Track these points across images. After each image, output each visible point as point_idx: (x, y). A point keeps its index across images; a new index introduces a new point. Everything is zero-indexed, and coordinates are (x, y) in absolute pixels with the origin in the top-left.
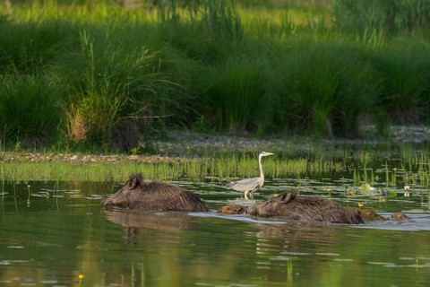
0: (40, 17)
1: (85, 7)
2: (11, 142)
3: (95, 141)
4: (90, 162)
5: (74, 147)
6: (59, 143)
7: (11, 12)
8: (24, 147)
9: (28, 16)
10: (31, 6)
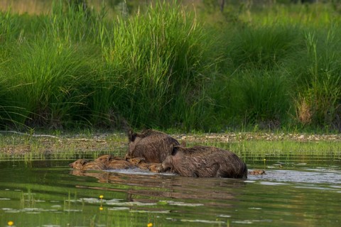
0: (274, 23)
1: (311, 15)
2: (250, 125)
3: (318, 123)
4: (314, 140)
5: (301, 128)
6: (289, 125)
7: (250, 20)
8: (261, 129)
9: (265, 23)
10: (267, 15)
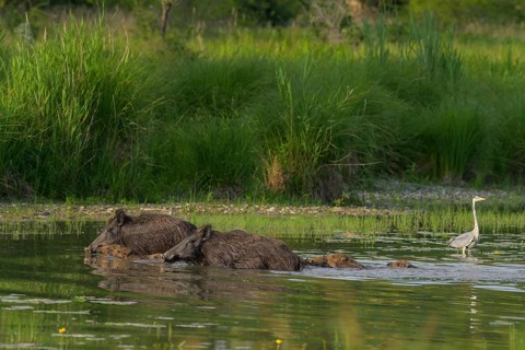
0: (235, 54)
1: (284, 43)
2: (201, 193)
3: (293, 191)
4: (289, 214)
5: (271, 197)
6: (255, 193)
7: (202, 48)
8: (217, 198)
9: (222, 53)
10: (225, 42)
